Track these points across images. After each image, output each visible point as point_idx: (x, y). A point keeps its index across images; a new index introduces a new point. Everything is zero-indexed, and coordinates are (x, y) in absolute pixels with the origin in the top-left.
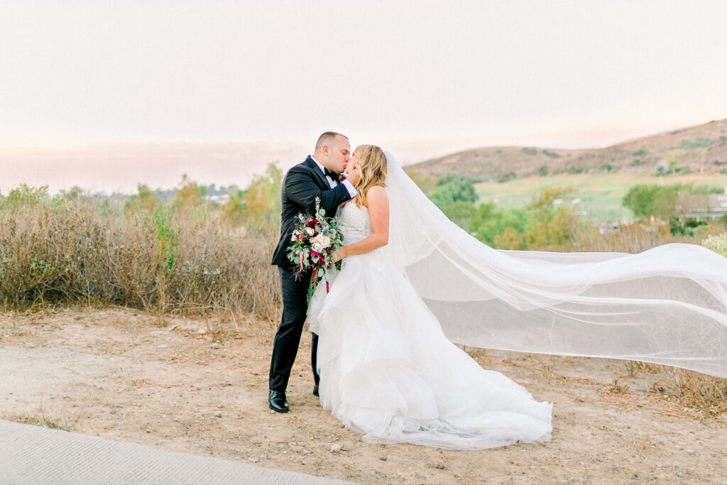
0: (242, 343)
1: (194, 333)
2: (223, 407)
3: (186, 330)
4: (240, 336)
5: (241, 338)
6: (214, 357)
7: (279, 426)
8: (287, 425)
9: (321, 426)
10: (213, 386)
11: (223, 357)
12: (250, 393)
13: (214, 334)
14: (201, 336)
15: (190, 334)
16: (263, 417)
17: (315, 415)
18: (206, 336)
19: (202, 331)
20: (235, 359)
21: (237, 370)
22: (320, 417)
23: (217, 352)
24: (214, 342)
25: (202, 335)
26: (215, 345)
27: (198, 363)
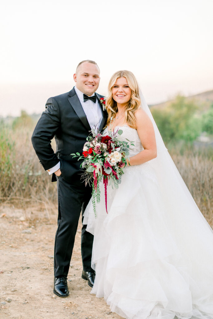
0: (50, 228)
1: (17, 220)
2: (15, 291)
3: (11, 218)
4: (51, 222)
5: (50, 224)
6: (25, 240)
7: (55, 311)
8: (63, 311)
9: (91, 312)
10: (15, 269)
11: (32, 241)
12: (42, 276)
13: (31, 220)
14: (21, 223)
15: (13, 221)
16: (45, 301)
17: (88, 300)
18: (24, 223)
19: (22, 219)
20: (42, 243)
21: (39, 254)
22: (92, 302)
23: (28, 236)
24: (30, 227)
25: (22, 221)
26: (30, 230)
27: (12, 247)
